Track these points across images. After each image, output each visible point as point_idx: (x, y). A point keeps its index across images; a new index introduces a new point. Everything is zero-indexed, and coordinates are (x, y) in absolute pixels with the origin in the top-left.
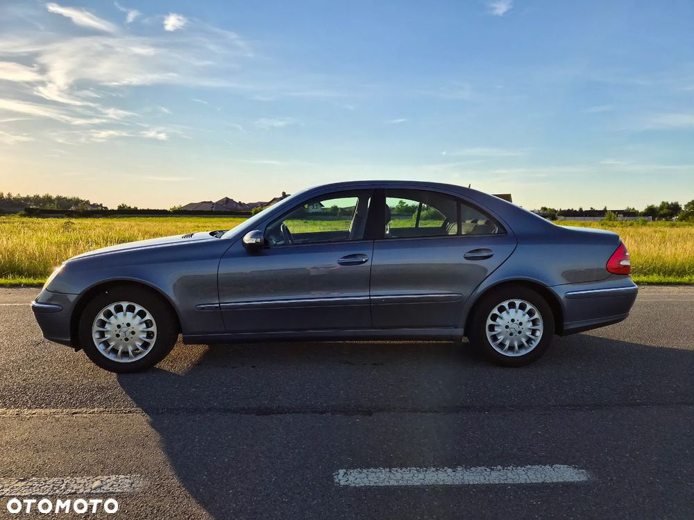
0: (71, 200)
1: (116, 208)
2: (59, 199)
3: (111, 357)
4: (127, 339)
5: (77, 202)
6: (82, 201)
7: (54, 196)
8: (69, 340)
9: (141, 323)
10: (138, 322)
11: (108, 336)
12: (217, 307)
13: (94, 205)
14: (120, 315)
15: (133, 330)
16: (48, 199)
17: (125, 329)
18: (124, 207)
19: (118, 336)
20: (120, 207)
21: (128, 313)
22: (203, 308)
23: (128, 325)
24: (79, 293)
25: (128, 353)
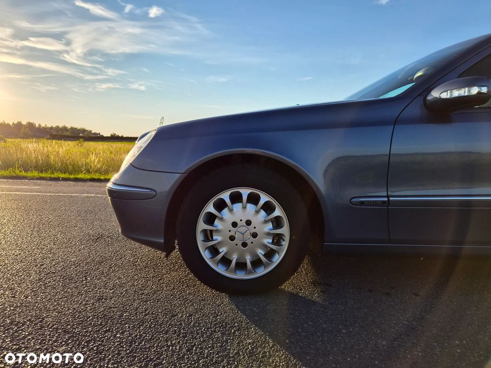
0: (80, 130)
1: (109, 136)
2: (72, 129)
3: (220, 269)
4: (244, 245)
5: (84, 131)
6: (87, 131)
7: (69, 127)
8: (162, 241)
9: (266, 222)
10: (263, 219)
11: (217, 238)
12: (383, 202)
13: (95, 134)
14: (238, 207)
15: (255, 231)
16: (65, 129)
17: (243, 229)
18: (114, 135)
19: (232, 238)
20: (112, 135)
21: (249, 205)
22: (362, 203)
23: (248, 223)
24: (182, 172)
25: (245, 264)
